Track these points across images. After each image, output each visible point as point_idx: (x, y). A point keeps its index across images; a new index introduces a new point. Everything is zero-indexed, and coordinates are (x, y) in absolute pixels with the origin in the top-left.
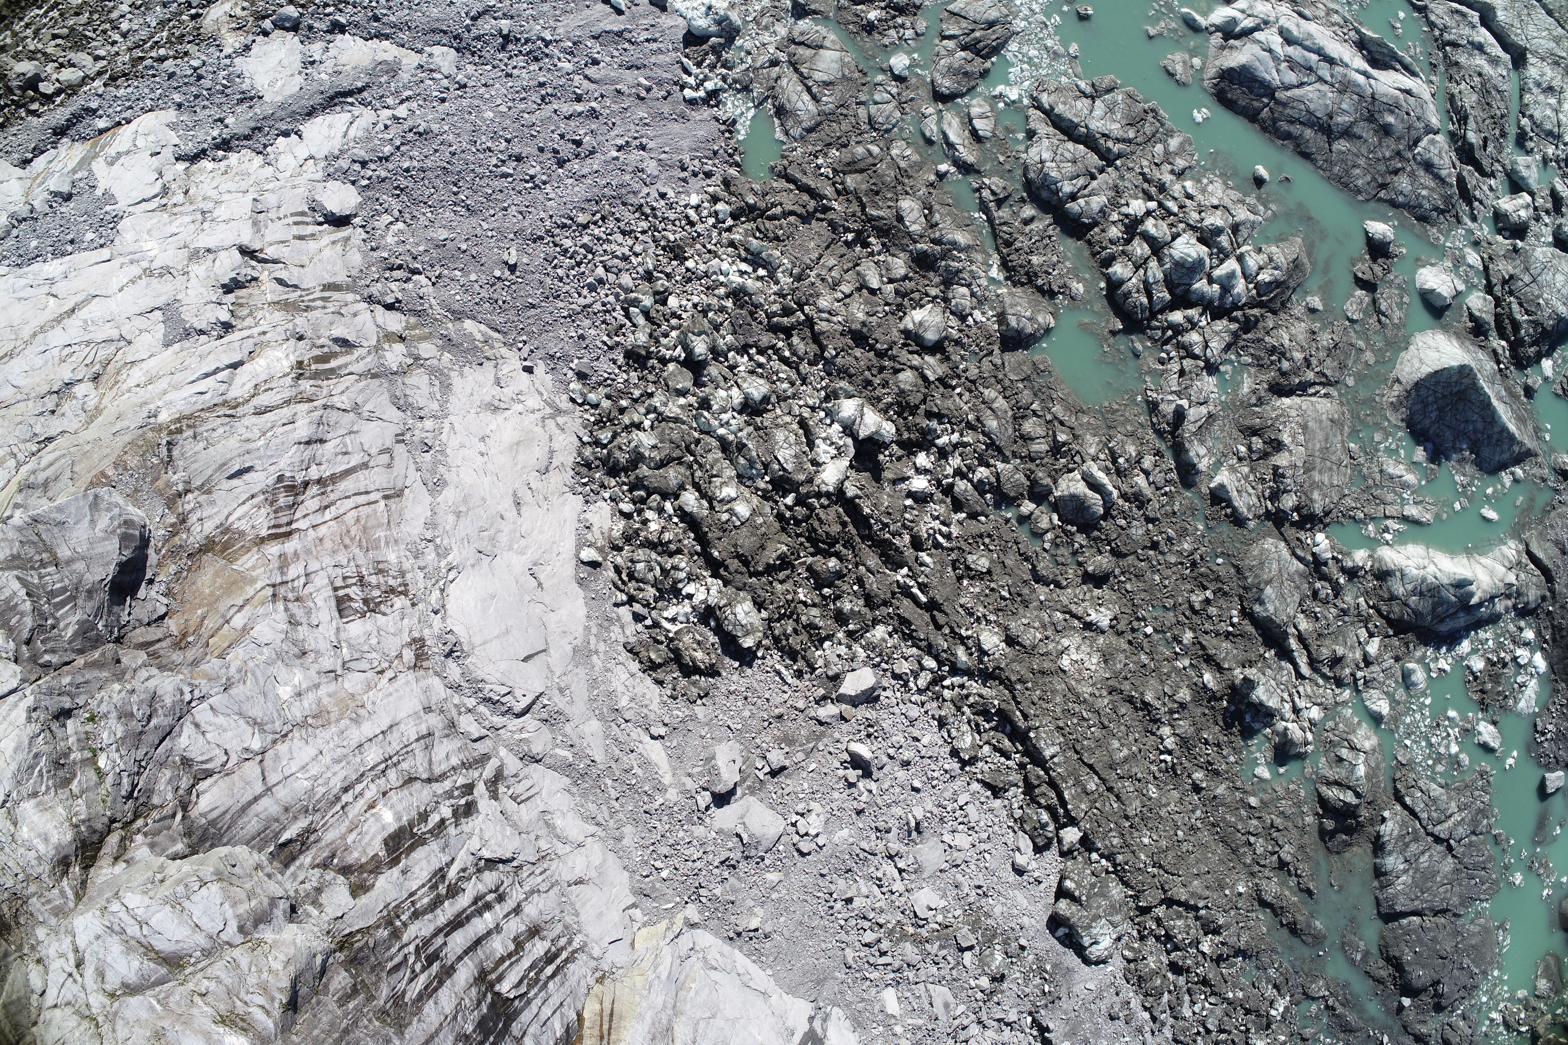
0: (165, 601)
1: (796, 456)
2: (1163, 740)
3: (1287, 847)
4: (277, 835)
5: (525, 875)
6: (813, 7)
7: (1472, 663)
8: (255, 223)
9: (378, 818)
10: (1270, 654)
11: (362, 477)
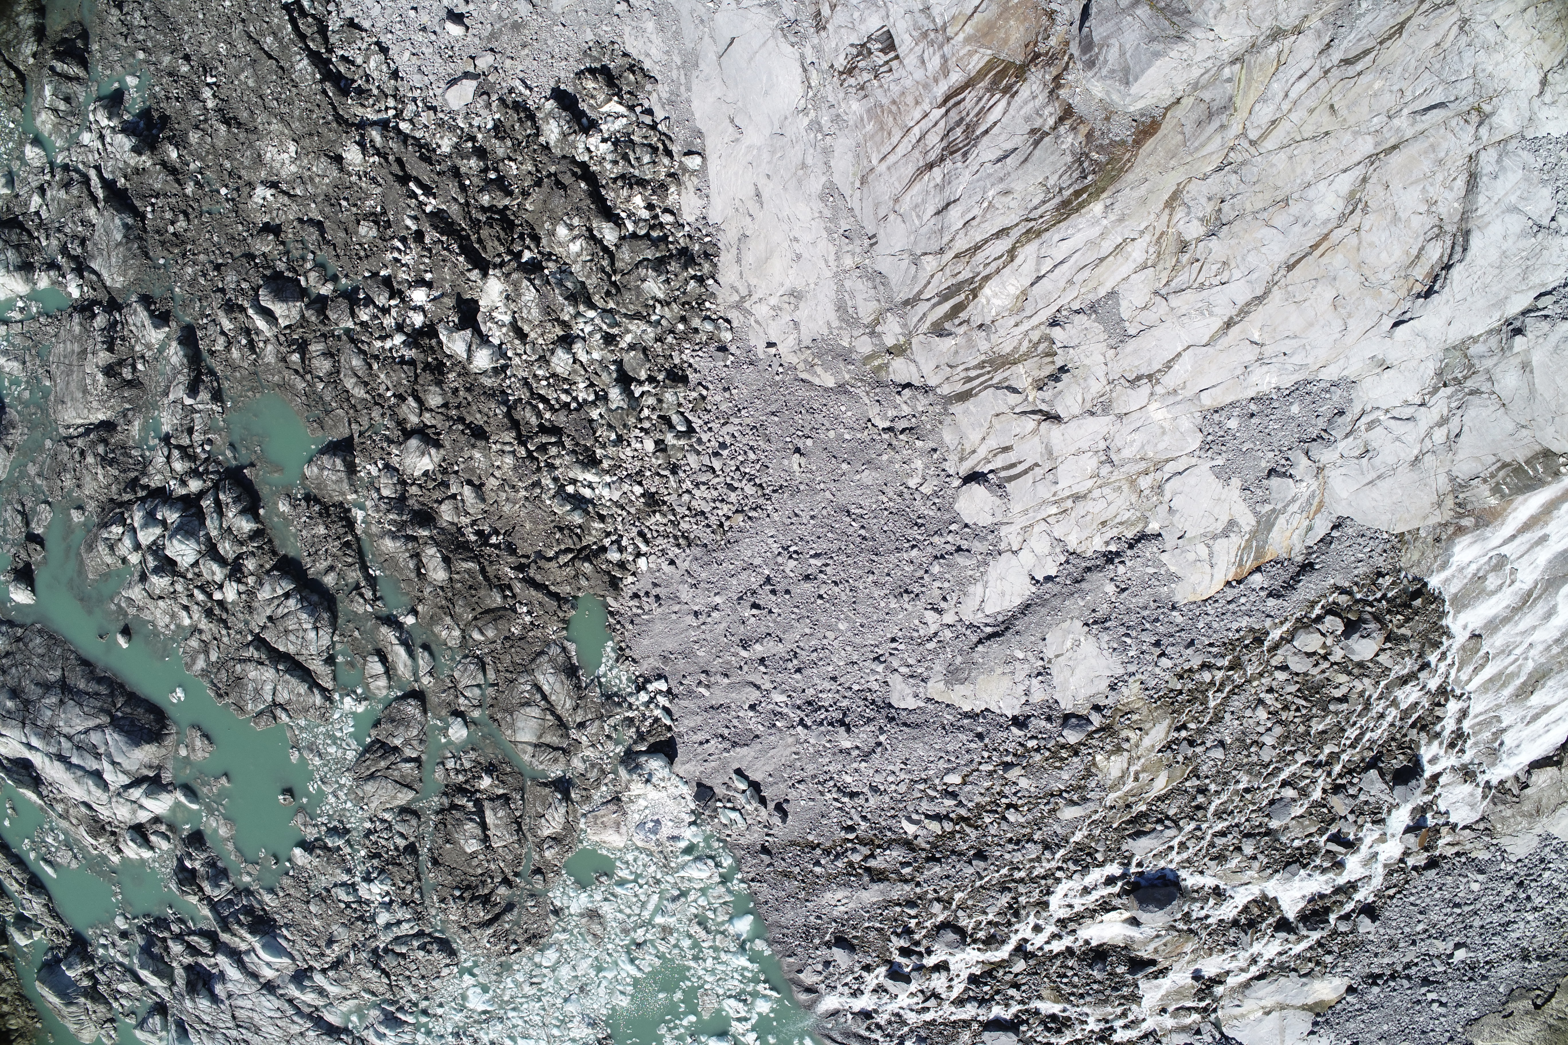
1: (520, 295)
2: (214, 96)
3: (115, 20)
6: (547, 790)
8: (1051, 455)
10: (121, 182)
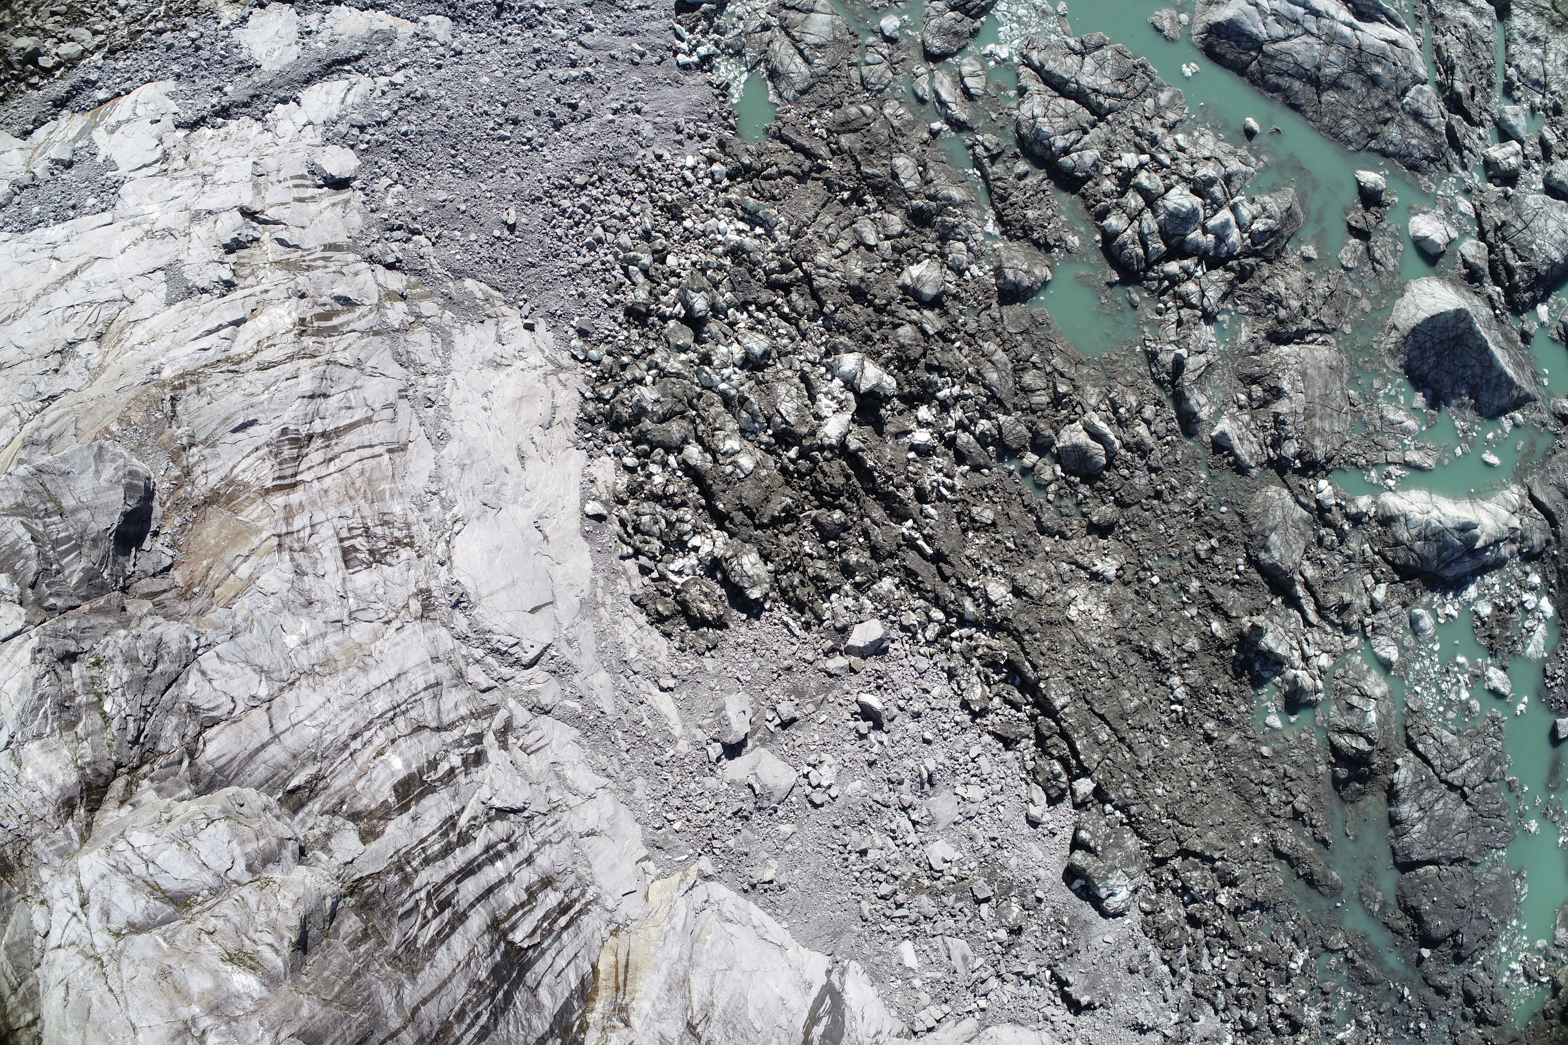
0: (170, 552)
1: (798, 409)
2: (1173, 690)
3: (1301, 797)
4: (285, 782)
5: (537, 825)
7: (1479, 608)
8: (256, 186)
9: (387, 764)
10: (1277, 601)
11: (366, 431)
